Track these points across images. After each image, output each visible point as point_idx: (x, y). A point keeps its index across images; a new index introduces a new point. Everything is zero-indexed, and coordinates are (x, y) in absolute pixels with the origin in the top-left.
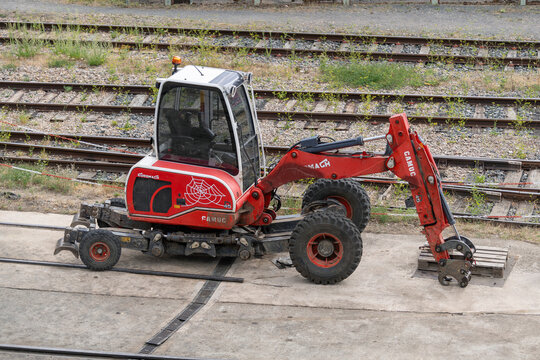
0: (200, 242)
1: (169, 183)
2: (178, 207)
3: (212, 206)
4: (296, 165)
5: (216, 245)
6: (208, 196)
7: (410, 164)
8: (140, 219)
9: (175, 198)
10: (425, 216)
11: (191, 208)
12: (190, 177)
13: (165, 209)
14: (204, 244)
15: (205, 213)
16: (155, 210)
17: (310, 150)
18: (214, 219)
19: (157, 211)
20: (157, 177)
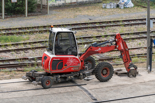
0: (71, 76)
1: (63, 60)
2: (65, 67)
3: (75, 65)
4: (92, 51)
5: (74, 76)
6: (73, 62)
7: (122, 46)
8: (54, 72)
9: (64, 64)
10: (125, 60)
11: (68, 67)
12: (68, 58)
13: (61, 68)
14: (72, 76)
15: (72, 67)
16: (58, 69)
17: (95, 46)
18: (75, 69)
19: (59, 69)
20: (59, 59)
